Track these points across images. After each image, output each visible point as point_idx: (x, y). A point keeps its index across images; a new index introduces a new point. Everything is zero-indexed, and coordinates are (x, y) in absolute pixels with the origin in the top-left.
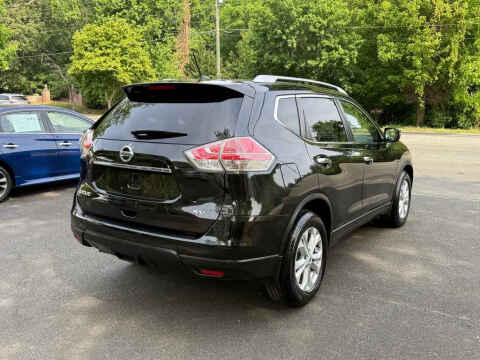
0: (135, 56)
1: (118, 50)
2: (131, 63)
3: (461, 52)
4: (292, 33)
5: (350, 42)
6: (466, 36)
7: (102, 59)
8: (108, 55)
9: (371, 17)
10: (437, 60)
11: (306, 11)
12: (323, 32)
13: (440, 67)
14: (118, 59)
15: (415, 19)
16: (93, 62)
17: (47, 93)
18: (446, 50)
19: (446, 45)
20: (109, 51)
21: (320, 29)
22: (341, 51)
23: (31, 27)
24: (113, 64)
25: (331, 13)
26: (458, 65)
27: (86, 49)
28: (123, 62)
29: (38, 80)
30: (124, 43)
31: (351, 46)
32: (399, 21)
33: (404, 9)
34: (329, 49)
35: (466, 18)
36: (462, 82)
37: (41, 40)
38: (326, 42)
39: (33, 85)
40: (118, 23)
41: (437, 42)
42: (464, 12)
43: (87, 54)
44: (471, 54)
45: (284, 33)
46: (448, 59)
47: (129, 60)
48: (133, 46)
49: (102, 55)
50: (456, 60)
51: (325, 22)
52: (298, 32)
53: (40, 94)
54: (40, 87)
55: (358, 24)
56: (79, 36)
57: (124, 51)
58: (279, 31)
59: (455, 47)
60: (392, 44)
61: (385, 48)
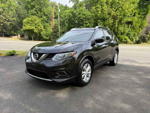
0: (39, 25)
1: (34, 24)
2: (38, 27)
3: (118, 24)
4: (76, 19)
5: (91, 22)
6: (120, 20)
7: (30, 26)
8: (32, 25)
9: (96, 16)
10: (112, 26)
11: (80, 14)
12: (84, 19)
13: (113, 28)
14: (34, 26)
15: (107, 16)
16: (28, 27)
17: (19, 36)
18: (114, 24)
19: (114, 23)
20: (32, 24)
21: (83, 19)
22: (89, 24)
23: (15, 19)
24: (33, 27)
25: (86, 14)
26: (118, 28)
27: (26, 24)
28: (36, 27)
29: (17, 32)
30: (36, 22)
31: (91, 23)
32: (103, 17)
33: (104, 14)
34: (86, 24)
35: (119, 16)
36: (119, 32)
37: (18, 22)
38: (85, 22)
39: (16, 33)
40: (35, 17)
41: (112, 22)
42: (119, 14)
43: (26, 25)
44: (121, 25)
45: (74, 19)
46: (115, 26)
47: (37, 27)
48: (38, 23)
49: (30, 25)
50: (117, 26)
51: (84, 17)
52: (78, 19)
53: (18, 36)
54: (17, 34)
55: (93, 17)
56: (25, 20)
57: (36, 24)
58: (73, 19)
59: (117, 23)
60: (101, 22)
61: (99, 23)
